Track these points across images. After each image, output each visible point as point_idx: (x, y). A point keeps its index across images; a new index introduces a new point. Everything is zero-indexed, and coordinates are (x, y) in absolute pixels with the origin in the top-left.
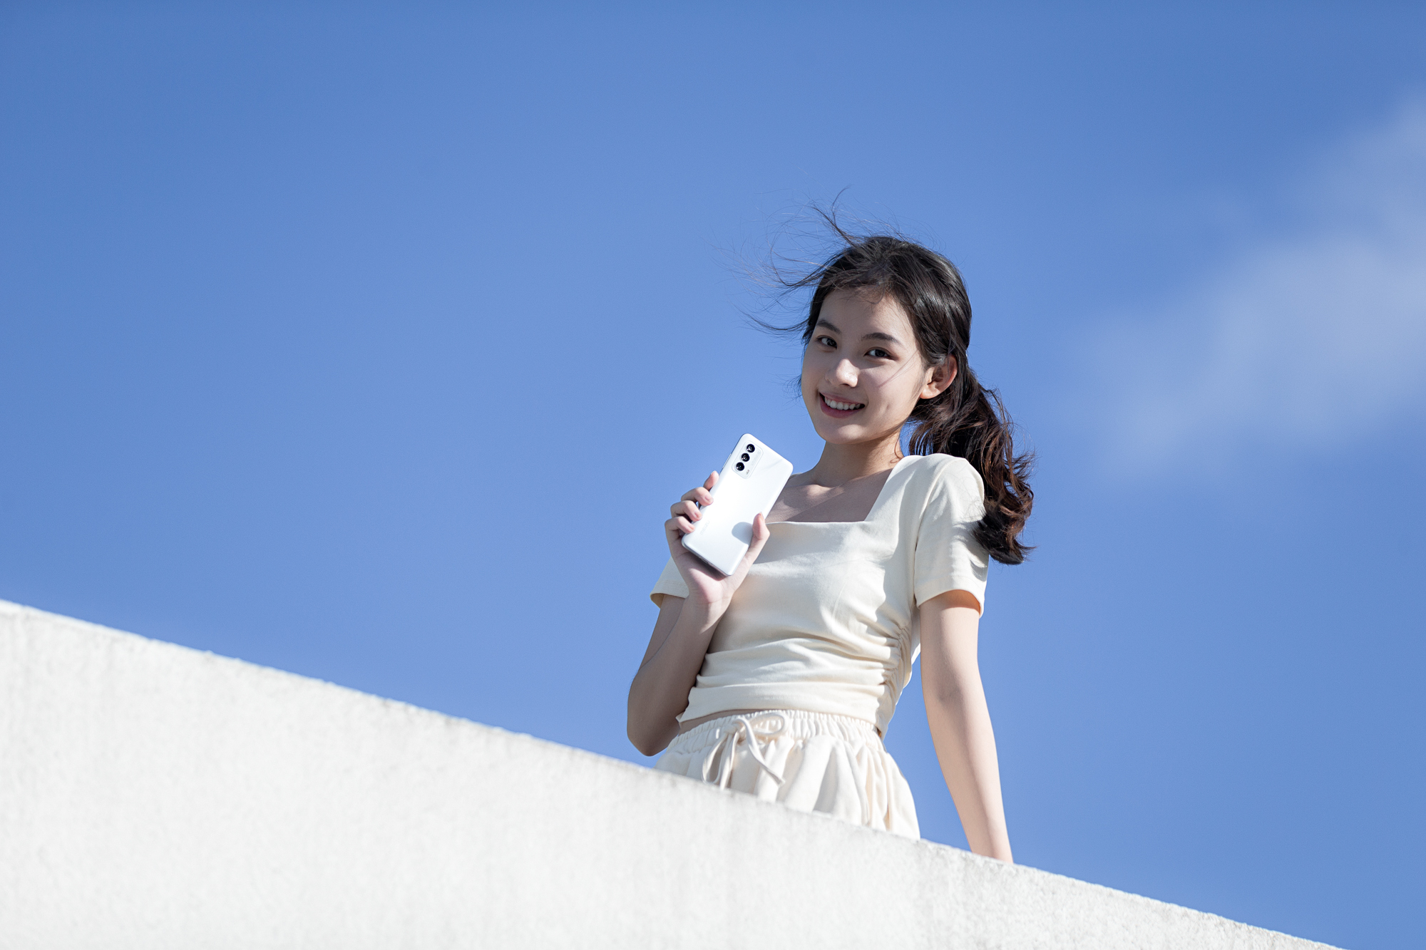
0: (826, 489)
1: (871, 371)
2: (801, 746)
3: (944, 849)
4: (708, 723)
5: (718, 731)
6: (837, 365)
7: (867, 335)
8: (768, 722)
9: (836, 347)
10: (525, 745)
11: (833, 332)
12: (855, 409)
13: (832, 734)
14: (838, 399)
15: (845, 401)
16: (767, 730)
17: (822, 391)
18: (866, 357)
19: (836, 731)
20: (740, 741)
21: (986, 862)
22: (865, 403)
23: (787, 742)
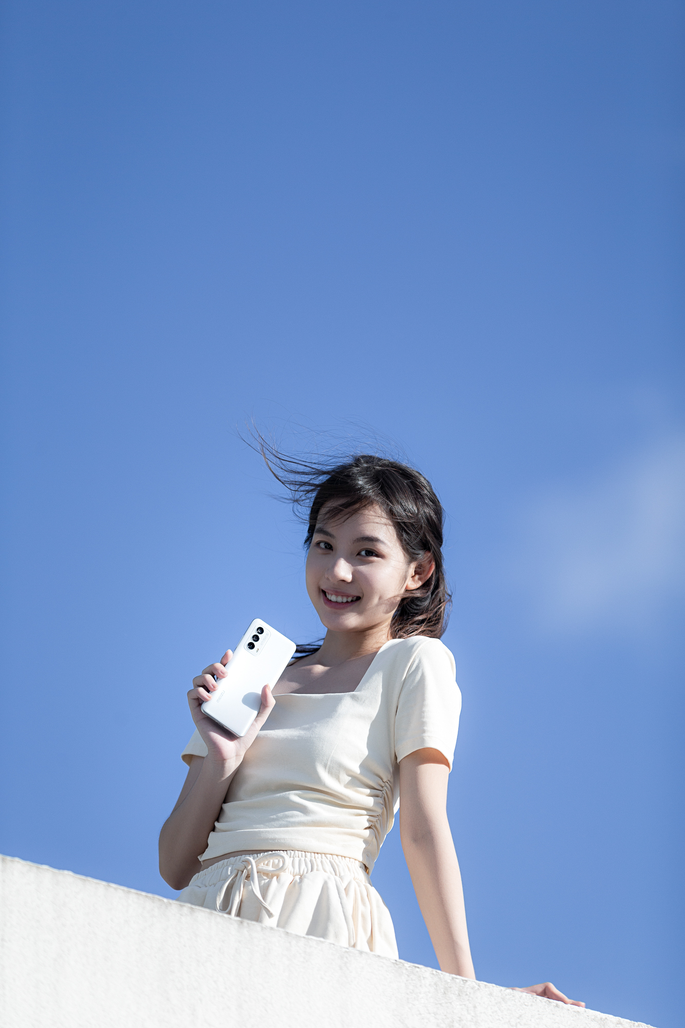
0: (326, 668)
1: (363, 568)
2: (298, 881)
3: (418, 967)
4: (223, 861)
5: (230, 868)
6: (334, 564)
7: (358, 539)
8: (272, 861)
9: (332, 550)
10: (68, 878)
11: (329, 537)
12: (352, 601)
13: (325, 871)
14: (337, 593)
15: (343, 595)
16: (270, 868)
17: (323, 587)
18: (358, 557)
19: (329, 868)
20: (248, 877)
21: (453, 978)
22: (361, 596)
23: (287, 878)
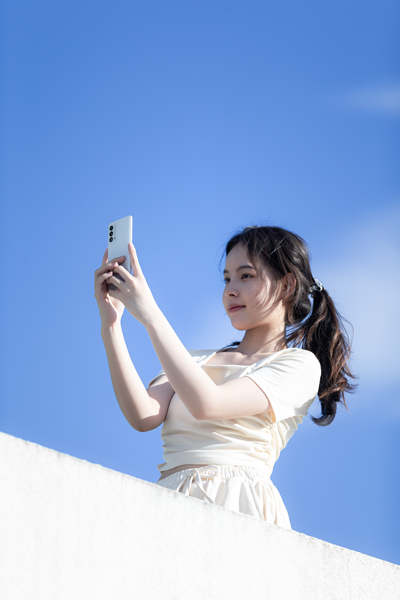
7: (238, 269)
9: (230, 281)
11: (227, 274)
13: (242, 476)
18: (242, 280)
20: (193, 481)
